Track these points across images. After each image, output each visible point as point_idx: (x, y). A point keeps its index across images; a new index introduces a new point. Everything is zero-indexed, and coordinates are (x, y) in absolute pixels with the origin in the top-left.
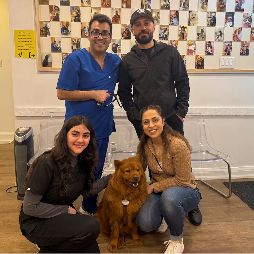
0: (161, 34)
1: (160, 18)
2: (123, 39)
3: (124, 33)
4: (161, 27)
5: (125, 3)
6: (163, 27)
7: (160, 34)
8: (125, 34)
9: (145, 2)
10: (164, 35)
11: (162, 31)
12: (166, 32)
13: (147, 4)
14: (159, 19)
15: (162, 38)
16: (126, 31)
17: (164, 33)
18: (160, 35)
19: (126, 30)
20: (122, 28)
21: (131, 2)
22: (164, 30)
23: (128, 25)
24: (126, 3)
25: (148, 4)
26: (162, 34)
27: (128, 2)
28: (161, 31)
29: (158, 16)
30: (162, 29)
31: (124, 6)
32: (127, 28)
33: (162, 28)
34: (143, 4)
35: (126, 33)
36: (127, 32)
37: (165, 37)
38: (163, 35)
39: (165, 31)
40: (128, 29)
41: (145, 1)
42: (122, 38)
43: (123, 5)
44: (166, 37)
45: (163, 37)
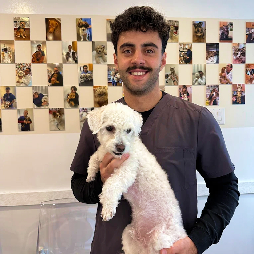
0: (110, 77)
1: (106, 54)
2: (51, 85)
3: (52, 77)
4: (110, 67)
5: (50, 33)
6: (112, 68)
7: (109, 78)
8: (53, 79)
9: (83, 31)
10: (115, 79)
11: (112, 73)
12: (117, 74)
13: (85, 33)
14: (106, 56)
15: (112, 84)
16: (55, 74)
17: (114, 76)
18: (109, 79)
19: (55, 72)
20: (48, 70)
21: (60, 32)
22: (114, 72)
23: (58, 66)
24: (53, 33)
25: (87, 35)
26: (112, 77)
27: (57, 32)
28: (109, 74)
29: (105, 51)
30: (112, 71)
31: (51, 38)
32: (57, 70)
33: (111, 69)
34: (80, 34)
35: (55, 76)
36: (56, 76)
37: (116, 81)
38: (113, 79)
39: (115, 74)
40: (59, 71)
41: (82, 30)
42: (50, 84)
43: (47, 36)
44: (119, 81)
45: (114, 81)
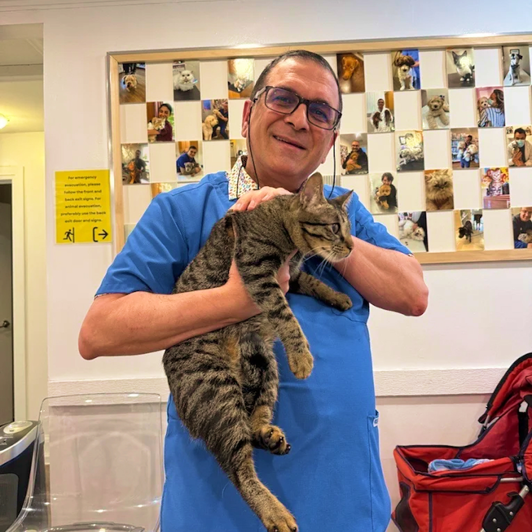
0: (456, 152)
1: (447, 111)
2: (346, 174)
3: (348, 158)
4: (455, 134)
5: (346, 80)
6: (459, 135)
7: (454, 154)
8: (350, 161)
9: (404, 73)
10: (466, 155)
11: (460, 144)
12: (469, 147)
13: (408, 76)
14: (447, 114)
15: (460, 165)
16: (353, 154)
17: (465, 150)
18: (454, 156)
19: (353, 149)
20: (341, 146)
21: (363, 76)
22: (463, 143)
23: (359, 137)
24: (351, 79)
25: (412, 78)
26: (461, 152)
27: (356, 78)
28: (454, 146)
29: (444, 105)
30: (459, 141)
31: (346, 87)
32: (357, 146)
33: (458, 137)
34: (398, 78)
35: (354, 157)
36: (355, 155)
37: (467, 160)
38: (463, 156)
39: (466, 145)
40: (361, 147)
41: (402, 71)
42: (344, 171)
43: (340, 85)
44: (473, 160)
45: (464, 160)
